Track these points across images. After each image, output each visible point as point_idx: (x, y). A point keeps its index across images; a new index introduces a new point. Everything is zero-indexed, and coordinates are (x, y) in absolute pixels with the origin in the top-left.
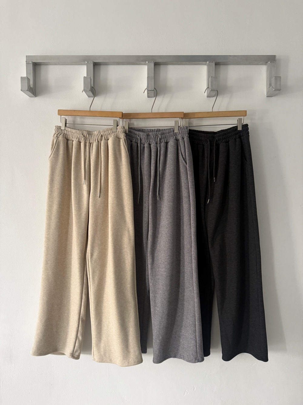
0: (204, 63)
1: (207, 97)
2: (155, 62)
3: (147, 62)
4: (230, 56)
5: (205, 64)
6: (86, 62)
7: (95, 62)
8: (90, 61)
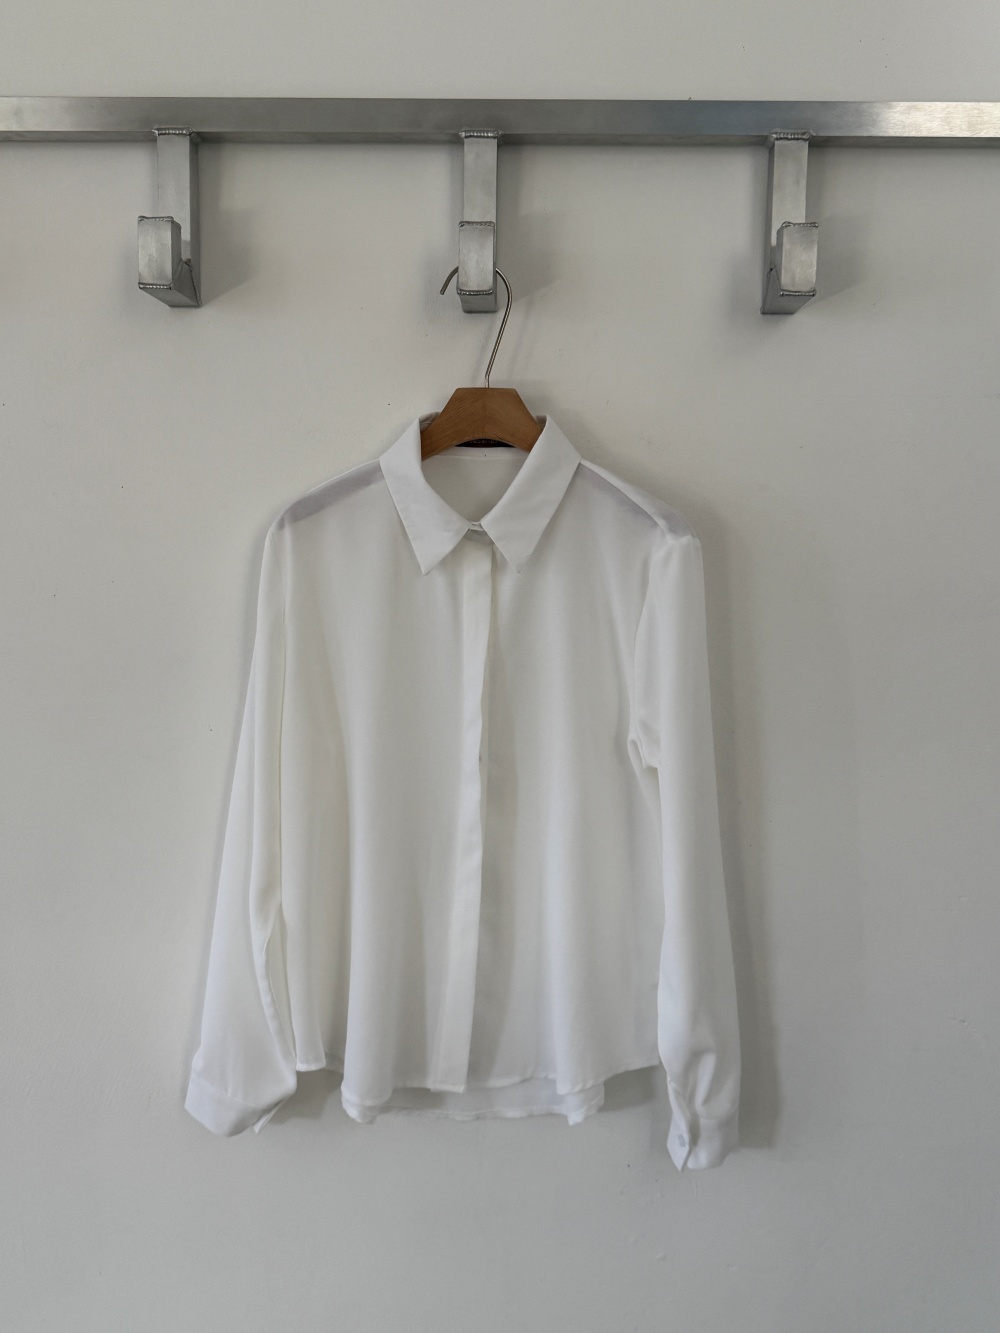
1: (764, 313)
2: (503, 136)
3: (463, 134)
6: (157, 132)
7: (198, 133)
8: (175, 129)
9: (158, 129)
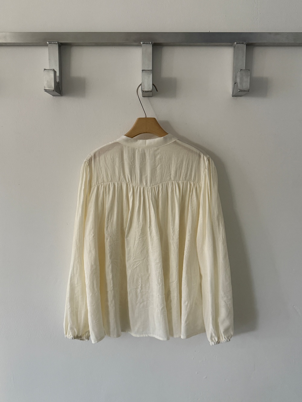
0: (230, 44)
1: (233, 96)
2: (154, 43)
3: (142, 43)
4: (270, 33)
5: (231, 46)
6: (48, 43)
7: (61, 43)
8: (54, 42)
9: (49, 42)
